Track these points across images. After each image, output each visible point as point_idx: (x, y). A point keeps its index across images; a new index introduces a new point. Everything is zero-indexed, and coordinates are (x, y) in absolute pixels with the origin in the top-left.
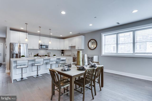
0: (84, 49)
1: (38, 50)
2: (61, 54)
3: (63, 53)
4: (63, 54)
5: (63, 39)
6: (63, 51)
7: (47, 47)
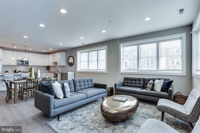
0: (65, 65)
1: (17, 67)
2: (46, 70)
3: (48, 69)
4: (48, 71)
5: (48, 55)
6: (48, 67)
7: (27, 63)
